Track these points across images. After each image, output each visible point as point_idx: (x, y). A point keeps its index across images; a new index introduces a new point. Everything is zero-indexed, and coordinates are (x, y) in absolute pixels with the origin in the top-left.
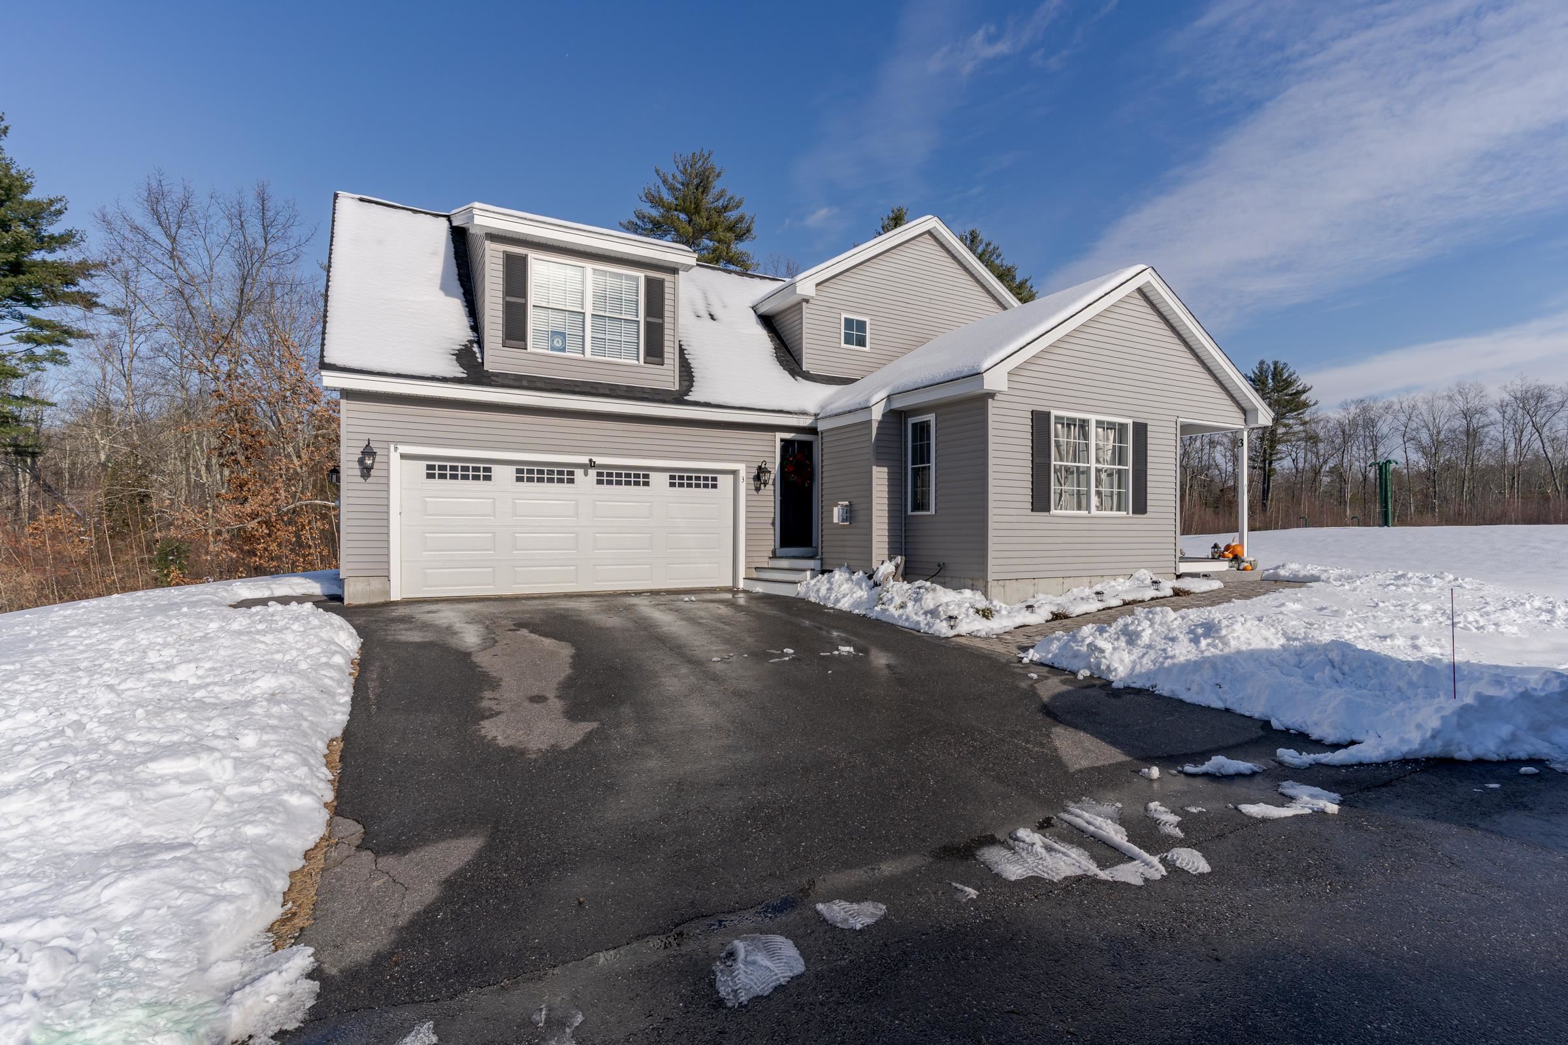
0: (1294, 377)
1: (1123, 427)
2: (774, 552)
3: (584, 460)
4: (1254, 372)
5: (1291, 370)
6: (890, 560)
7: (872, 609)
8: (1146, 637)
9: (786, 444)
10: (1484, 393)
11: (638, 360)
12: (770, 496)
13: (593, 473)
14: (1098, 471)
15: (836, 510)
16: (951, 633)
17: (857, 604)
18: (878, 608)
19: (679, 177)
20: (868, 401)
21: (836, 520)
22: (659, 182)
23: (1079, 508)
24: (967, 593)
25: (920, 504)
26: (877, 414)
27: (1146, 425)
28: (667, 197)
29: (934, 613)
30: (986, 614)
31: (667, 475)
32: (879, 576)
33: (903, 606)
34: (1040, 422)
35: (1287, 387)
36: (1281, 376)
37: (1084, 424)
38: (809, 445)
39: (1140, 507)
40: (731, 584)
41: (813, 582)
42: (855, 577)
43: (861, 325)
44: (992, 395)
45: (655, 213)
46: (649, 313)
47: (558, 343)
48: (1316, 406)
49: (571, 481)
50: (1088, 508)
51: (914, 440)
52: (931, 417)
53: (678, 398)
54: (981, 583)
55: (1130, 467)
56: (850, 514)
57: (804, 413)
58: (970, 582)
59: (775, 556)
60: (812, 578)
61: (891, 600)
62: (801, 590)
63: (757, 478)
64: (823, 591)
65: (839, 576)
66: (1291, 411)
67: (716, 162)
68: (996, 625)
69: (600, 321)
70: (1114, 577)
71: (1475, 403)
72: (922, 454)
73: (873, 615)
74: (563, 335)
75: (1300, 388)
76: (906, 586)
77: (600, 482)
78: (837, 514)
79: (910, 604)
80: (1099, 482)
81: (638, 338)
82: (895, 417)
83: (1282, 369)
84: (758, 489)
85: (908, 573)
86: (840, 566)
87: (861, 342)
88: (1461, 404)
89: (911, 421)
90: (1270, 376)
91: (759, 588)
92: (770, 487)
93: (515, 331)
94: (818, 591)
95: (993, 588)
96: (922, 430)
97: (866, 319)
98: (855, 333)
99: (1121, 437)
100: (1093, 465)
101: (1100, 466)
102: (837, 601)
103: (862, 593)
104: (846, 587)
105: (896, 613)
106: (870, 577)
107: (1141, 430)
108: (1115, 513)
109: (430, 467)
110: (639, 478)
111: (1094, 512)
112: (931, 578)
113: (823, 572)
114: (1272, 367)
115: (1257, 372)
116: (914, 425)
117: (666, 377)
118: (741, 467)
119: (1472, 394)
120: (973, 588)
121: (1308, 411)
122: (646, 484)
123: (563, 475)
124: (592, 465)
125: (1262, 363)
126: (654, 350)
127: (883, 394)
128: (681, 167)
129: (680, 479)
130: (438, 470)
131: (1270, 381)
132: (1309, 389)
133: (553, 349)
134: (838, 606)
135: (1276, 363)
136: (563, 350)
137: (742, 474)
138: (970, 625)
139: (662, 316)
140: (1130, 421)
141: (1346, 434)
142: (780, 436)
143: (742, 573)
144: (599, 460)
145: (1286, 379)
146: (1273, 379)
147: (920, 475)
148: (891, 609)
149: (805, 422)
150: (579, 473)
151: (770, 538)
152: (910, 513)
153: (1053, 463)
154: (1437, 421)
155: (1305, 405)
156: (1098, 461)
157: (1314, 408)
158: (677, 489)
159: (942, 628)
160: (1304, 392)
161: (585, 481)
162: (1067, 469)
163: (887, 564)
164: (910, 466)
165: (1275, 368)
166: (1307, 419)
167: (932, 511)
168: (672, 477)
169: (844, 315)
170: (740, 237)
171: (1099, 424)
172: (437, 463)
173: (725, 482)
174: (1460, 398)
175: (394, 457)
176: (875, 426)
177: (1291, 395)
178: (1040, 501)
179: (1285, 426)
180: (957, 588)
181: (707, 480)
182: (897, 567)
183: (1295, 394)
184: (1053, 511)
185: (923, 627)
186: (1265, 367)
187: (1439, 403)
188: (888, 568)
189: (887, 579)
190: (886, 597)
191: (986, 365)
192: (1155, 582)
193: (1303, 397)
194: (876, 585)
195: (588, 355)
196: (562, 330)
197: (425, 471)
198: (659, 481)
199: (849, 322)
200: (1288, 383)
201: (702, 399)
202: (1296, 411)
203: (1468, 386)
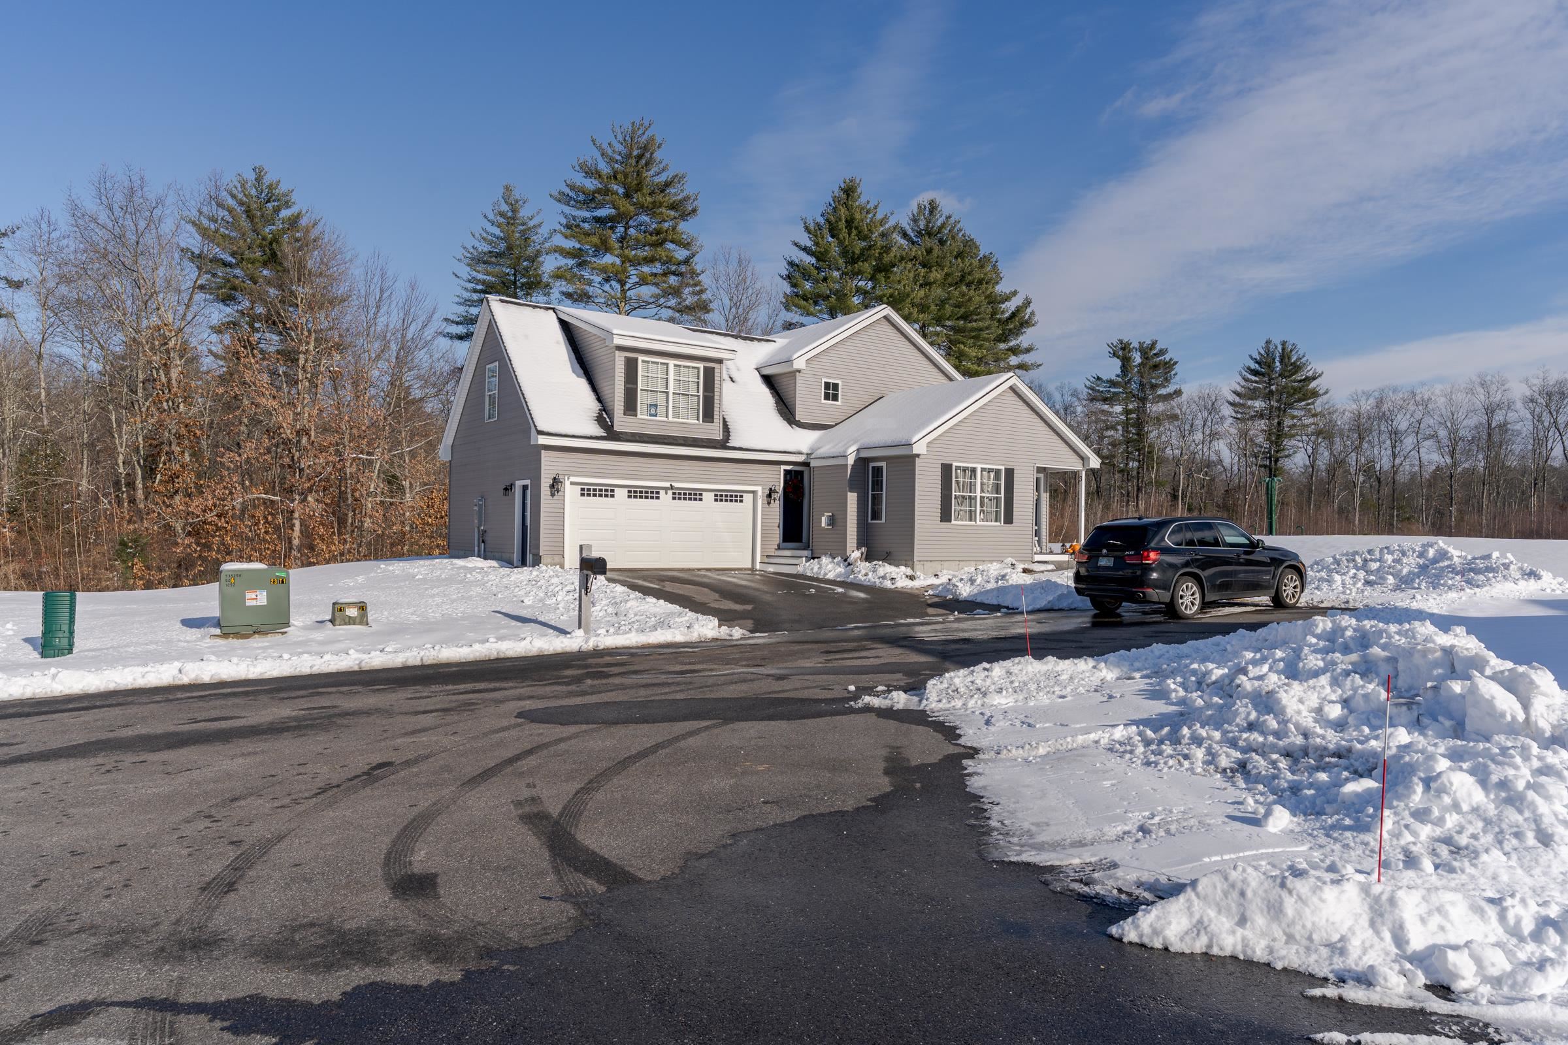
0: (1304, 360)
1: (998, 472)
2: (779, 546)
3: (667, 485)
4: (1259, 353)
5: (1301, 353)
6: (858, 549)
7: (848, 577)
8: (978, 581)
9: (787, 472)
10: (1506, 386)
11: (698, 420)
12: (777, 508)
13: (670, 492)
14: (982, 498)
15: (823, 518)
16: (893, 587)
17: (839, 575)
18: (852, 577)
19: (619, 147)
20: (845, 452)
21: (823, 525)
22: (598, 155)
23: (971, 520)
24: (903, 568)
25: (876, 515)
26: (851, 460)
27: (1013, 470)
28: (604, 168)
29: (884, 577)
30: (912, 578)
31: (713, 494)
32: (851, 559)
33: (866, 575)
34: (946, 469)
35: (1296, 372)
36: (1289, 358)
37: (973, 470)
38: (801, 473)
39: (1009, 520)
40: (750, 566)
41: (808, 564)
42: (836, 560)
43: (836, 386)
44: (918, 456)
45: (591, 184)
46: (705, 390)
47: (653, 411)
48: (1328, 395)
49: (658, 498)
50: (975, 521)
51: (873, 477)
52: (883, 464)
53: (723, 444)
54: (911, 563)
55: (1002, 495)
56: (832, 521)
57: (800, 453)
58: (904, 562)
59: (779, 548)
60: (807, 562)
61: (860, 572)
62: (800, 569)
63: (769, 496)
64: (816, 569)
65: (825, 560)
66: (1300, 400)
67: (656, 132)
68: (916, 584)
69: (677, 396)
70: (991, 562)
71: (1497, 398)
72: (878, 484)
73: (849, 580)
74: (656, 406)
75: (1310, 374)
76: (868, 564)
77: (674, 498)
78: (824, 521)
79: (870, 574)
80: (982, 505)
81: (698, 406)
82: (862, 462)
83: (1291, 351)
84: (769, 503)
85: (868, 558)
86: (825, 554)
87: (835, 398)
88: (1482, 397)
89: (872, 465)
90: (1278, 359)
91: (771, 569)
92: (777, 502)
93: (630, 407)
94: (812, 569)
95: (917, 566)
96: (878, 471)
97: (840, 382)
98: (831, 391)
99: (997, 477)
100: (979, 494)
101: (983, 495)
102: (826, 574)
103: (841, 569)
104: (830, 566)
105: (863, 579)
106: (846, 560)
107: (1010, 473)
108: (994, 523)
109: (583, 489)
110: (696, 496)
111: (978, 523)
112: (884, 560)
113: (813, 558)
114: (1280, 348)
115: (1263, 352)
116: (873, 467)
117: (714, 431)
118: (759, 489)
119: (1494, 387)
120: (906, 566)
121: (1319, 401)
122: (701, 500)
123: (652, 494)
124: (672, 487)
125: (1268, 342)
126: (708, 415)
127: (854, 448)
128: (620, 138)
129: (721, 497)
130: (588, 491)
131: (1278, 364)
132: (1320, 376)
133: (651, 415)
134: (827, 577)
135: (1284, 343)
136: (656, 416)
137: (760, 493)
138: (902, 583)
139: (713, 392)
140: (1003, 468)
141: (1361, 429)
142: (783, 467)
143: (758, 559)
144: (676, 485)
145: (1294, 363)
146: (1281, 362)
147: (876, 500)
148: (860, 576)
149: (800, 459)
150: (662, 492)
151: (776, 535)
152: (870, 521)
153: (954, 493)
154: (1455, 417)
155: (1315, 394)
156: (982, 491)
157: (1325, 397)
158: (719, 503)
159: (888, 584)
160: (1314, 378)
161: (666, 497)
162: (963, 497)
163: (856, 552)
164: (870, 493)
165: (1283, 349)
166: (1319, 410)
167: (883, 521)
168: (716, 495)
169: (824, 380)
170: (684, 216)
171: (983, 470)
172: (586, 487)
173: (748, 498)
174: (1482, 391)
175: (567, 483)
176: (849, 468)
177: (1300, 381)
178: (946, 516)
179: (1293, 417)
180: (897, 566)
181: (736, 497)
182: (862, 554)
183: (1304, 380)
184: (953, 522)
185: (878, 584)
186: (1272, 347)
187: (1459, 397)
188: (856, 554)
189: (856, 561)
190: (856, 570)
191: (914, 440)
192: (1012, 565)
193: (1313, 385)
194: (849, 564)
195: (671, 418)
196: (655, 403)
197: (579, 492)
198: (708, 497)
199: (827, 385)
200: (1297, 368)
201: (737, 445)
202: (1303, 400)
203: (1489, 378)
